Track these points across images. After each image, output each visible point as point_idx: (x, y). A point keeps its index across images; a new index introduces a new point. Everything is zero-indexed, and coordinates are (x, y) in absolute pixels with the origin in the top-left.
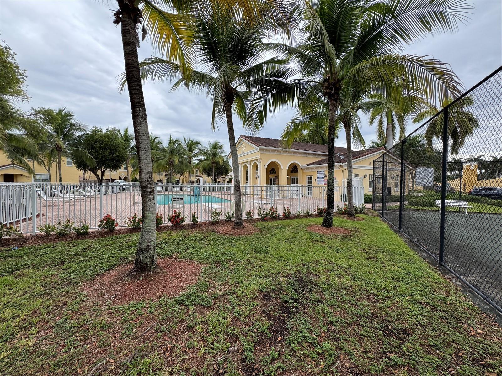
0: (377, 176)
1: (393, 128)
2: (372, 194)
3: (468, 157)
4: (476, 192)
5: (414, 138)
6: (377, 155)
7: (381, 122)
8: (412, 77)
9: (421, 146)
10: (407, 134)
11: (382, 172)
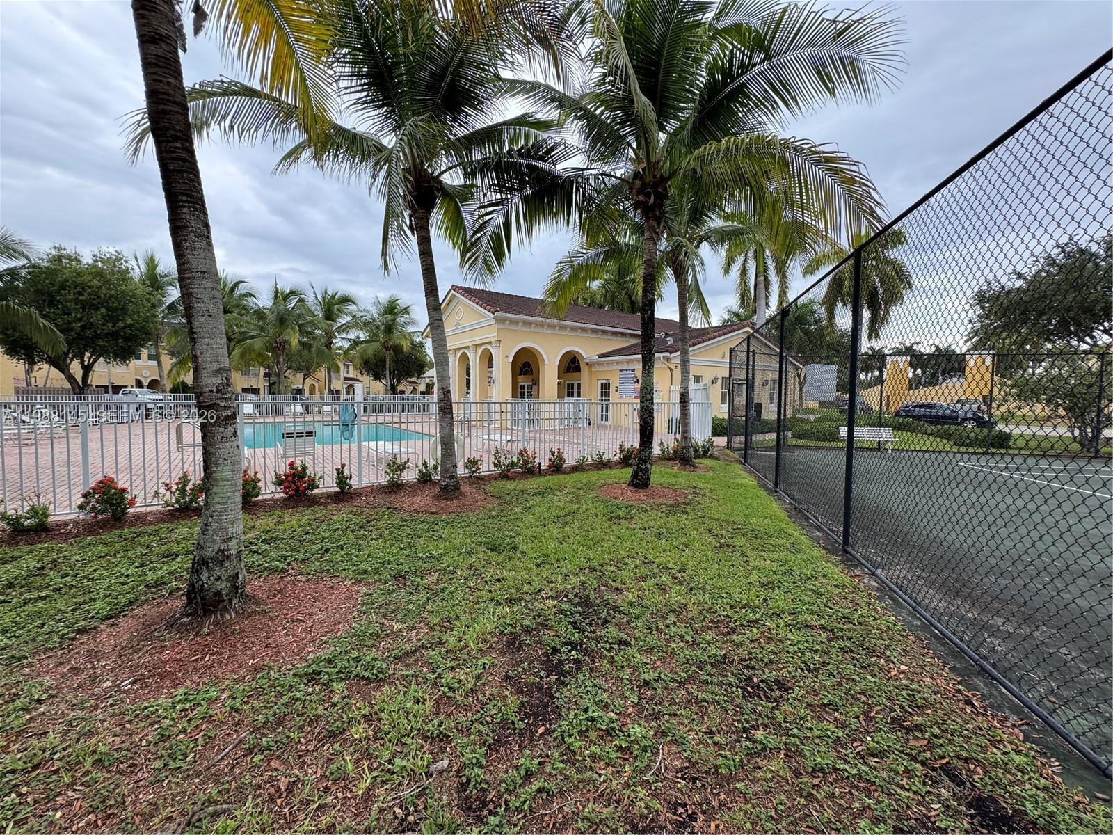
0: (736, 380)
1: (767, 283)
2: (726, 416)
3: (898, 345)
4: (907, 412)
5: (804, 306)
6: (736, 338)
7: (744, 271)
8: (800, 183)
9: (816, 322)
10: (791, 298)
11: (745, 372)
